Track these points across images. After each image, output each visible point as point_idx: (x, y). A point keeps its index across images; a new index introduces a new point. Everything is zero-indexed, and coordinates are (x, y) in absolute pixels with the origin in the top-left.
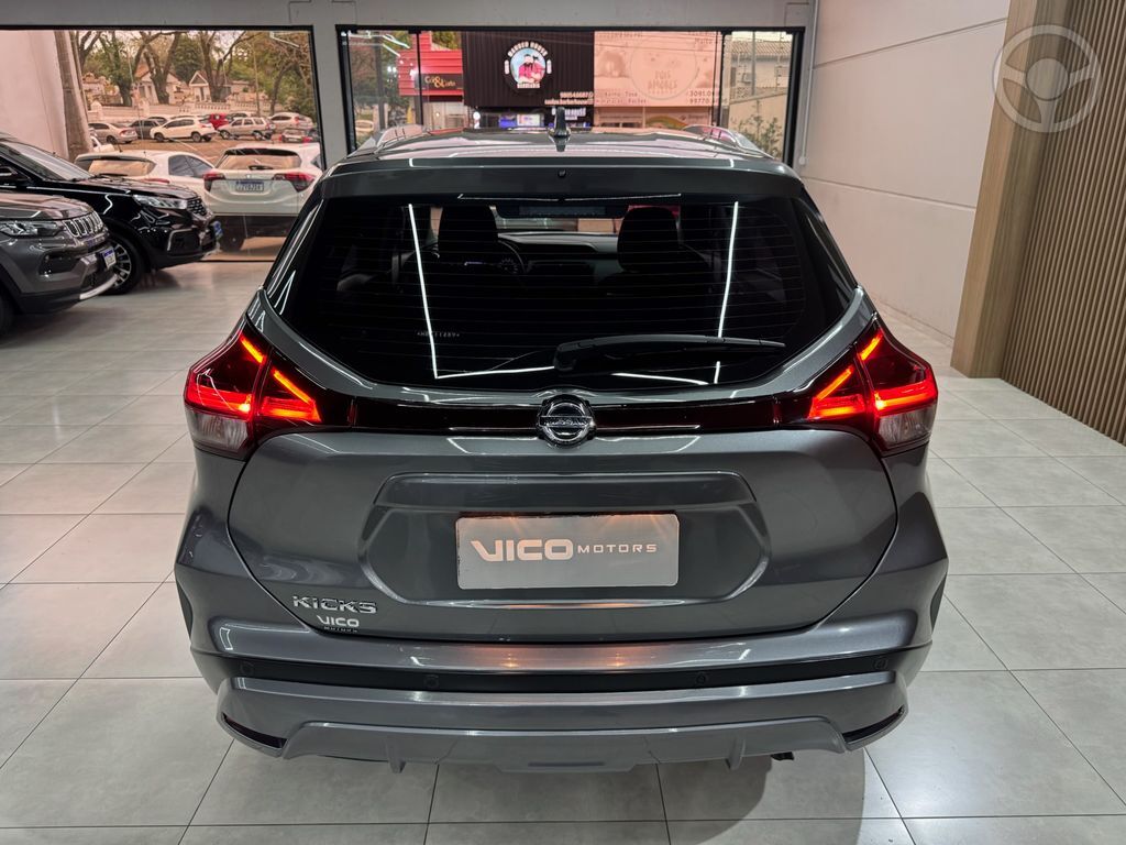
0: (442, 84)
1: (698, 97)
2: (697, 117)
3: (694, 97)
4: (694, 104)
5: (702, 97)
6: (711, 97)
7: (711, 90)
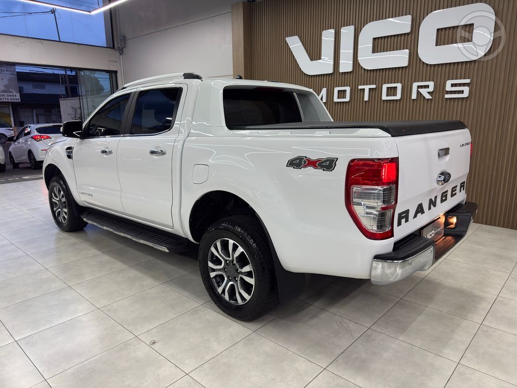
1: (2, 97)
5: (4, 97)
6: (9, 98)
7: (9, 94)
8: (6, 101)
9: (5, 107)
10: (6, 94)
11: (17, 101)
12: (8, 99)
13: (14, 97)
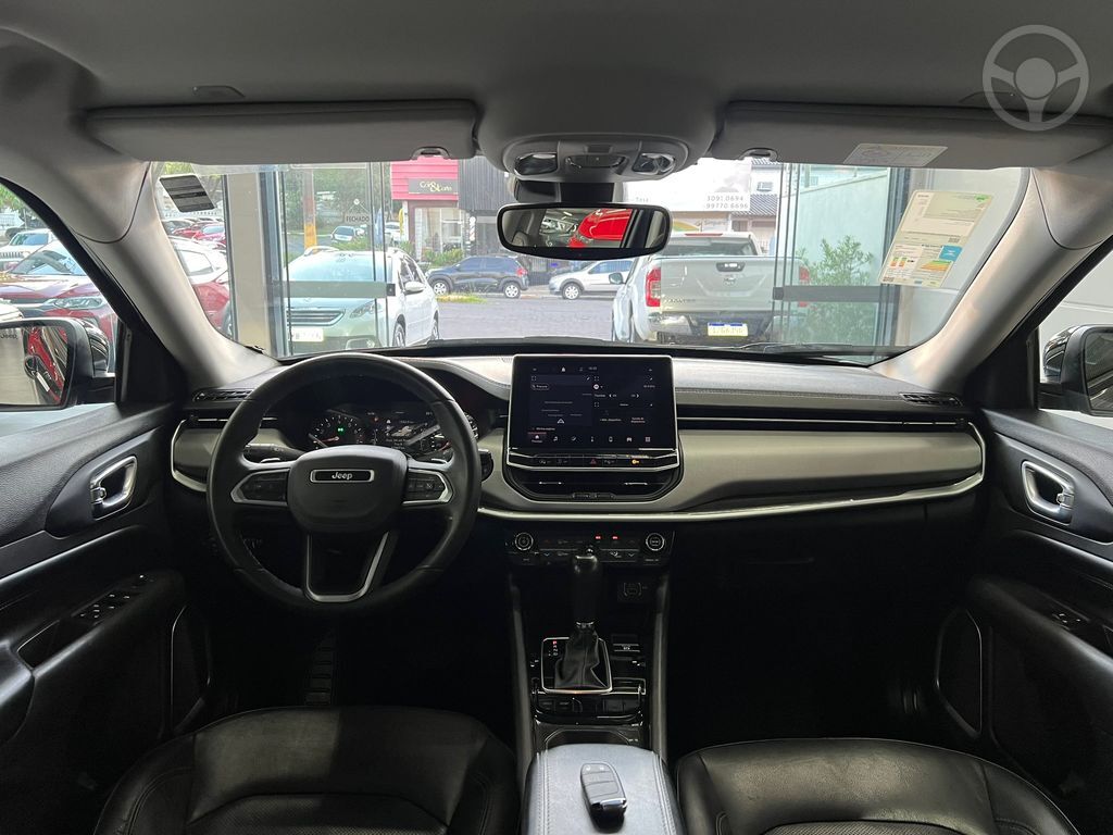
0: (438, 189)
1: (715, 202)
2: (714, 223)
3: (711, 202)
4: (710, 209)
5: (719, 202)
6: (730, 203)
7: (730, 194)
8: (723, 209)
9: (719, 223)
10: (724, 195)
11: (743, 209)
12: (726, 205)
13: (739, 202)
